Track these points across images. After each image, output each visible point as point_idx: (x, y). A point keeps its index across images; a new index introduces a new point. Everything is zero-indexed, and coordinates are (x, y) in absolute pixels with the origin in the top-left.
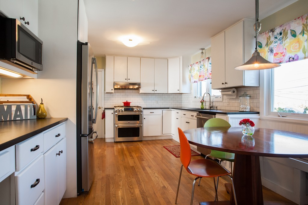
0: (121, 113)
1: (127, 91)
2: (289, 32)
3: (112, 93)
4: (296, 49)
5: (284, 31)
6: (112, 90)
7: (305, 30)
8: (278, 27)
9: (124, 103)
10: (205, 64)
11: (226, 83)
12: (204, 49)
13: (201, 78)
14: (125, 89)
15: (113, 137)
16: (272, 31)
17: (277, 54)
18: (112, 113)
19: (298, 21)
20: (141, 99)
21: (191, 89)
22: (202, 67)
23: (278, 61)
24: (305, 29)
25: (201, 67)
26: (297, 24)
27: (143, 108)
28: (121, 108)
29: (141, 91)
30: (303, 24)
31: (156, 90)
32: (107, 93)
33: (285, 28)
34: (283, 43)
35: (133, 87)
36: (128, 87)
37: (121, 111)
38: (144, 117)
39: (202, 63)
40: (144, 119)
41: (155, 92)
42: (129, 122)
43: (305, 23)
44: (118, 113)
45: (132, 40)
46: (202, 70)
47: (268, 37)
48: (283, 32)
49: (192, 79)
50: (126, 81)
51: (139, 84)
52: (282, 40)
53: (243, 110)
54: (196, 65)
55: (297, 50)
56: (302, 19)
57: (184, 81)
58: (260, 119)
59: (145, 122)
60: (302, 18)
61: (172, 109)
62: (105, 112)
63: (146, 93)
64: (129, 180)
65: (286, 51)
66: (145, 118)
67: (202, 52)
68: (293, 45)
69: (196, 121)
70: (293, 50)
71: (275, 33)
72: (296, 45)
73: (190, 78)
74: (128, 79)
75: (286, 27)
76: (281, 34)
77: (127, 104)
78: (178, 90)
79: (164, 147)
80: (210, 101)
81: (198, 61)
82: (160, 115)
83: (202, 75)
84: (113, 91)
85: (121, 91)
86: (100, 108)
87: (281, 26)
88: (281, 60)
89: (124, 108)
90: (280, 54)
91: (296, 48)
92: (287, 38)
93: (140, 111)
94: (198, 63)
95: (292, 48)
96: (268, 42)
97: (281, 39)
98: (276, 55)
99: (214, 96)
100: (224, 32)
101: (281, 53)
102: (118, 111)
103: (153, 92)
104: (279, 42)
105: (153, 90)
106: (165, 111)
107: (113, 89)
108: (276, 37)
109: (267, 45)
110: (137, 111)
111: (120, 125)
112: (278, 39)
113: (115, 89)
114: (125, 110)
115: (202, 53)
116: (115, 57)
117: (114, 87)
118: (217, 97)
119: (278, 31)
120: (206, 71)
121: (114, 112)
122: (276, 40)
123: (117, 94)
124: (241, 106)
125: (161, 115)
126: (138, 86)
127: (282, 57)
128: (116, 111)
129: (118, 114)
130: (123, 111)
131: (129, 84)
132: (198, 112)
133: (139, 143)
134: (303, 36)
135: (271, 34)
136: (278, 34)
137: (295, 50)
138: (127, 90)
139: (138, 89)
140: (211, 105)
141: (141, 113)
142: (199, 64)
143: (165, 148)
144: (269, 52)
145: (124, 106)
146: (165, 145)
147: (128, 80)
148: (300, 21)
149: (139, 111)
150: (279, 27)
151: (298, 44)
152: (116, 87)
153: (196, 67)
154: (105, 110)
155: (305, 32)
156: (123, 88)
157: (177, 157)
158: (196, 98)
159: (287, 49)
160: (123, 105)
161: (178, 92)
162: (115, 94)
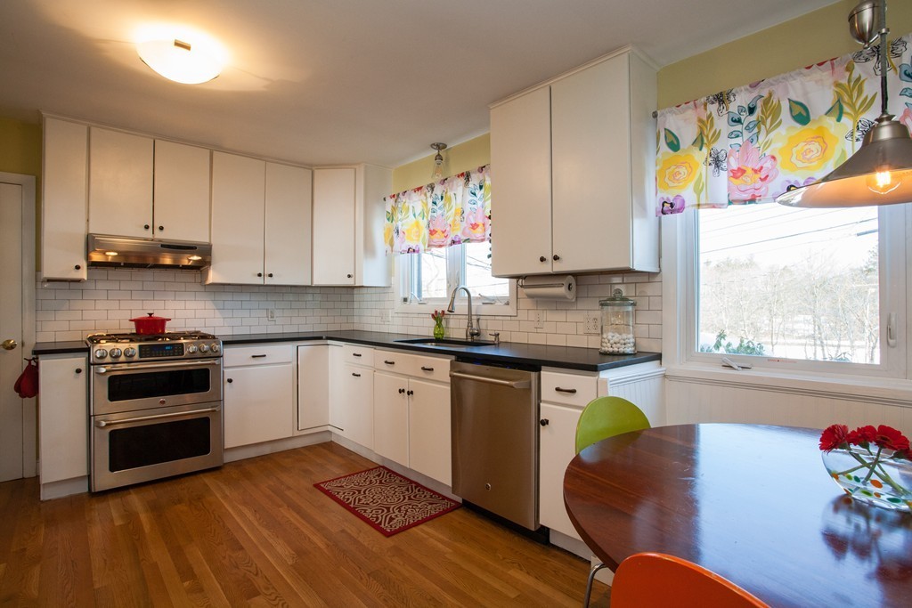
0: (125, 366)
1: (148, 275)
2: (785, 106)
3: (78, 281)
4: (808, 159)
5: (766, 102)
6: (78, 268)
7: (845, 102)
8: (743, 88)
9: (139, 323)
10: (451, 194)
11: (556, 258)
12: (445, 146)
13: (437, 238)
14: (143, 266)
15: (85, 474)
16: (721, 99)
17: (742, 171)
18: (78, 371)
19: (818, 74)
20: (210, 304)
21: (389, 272)
22: (440, 203)
23: (747, 196)
24: (846, 98)
25: (435, 203)
26: (816, 82)
27: (226, 343)
28: (123, 346)
29: (213, 276)
30: (838, 85)
31: (271, 275)
32: (49, 280)
33: (770, 95)
34: (760, 140)
35: (175, 260)
36: (156, 259)
37: (123, 358)
38: (228, 374)
39: (438, 190)
40: (227, 385)
41: (269, 281)
42: (163, 402)
43: (844, 82)
44: (109, 367)
45: (188, 48)
46: (439, 212)
47: (705, 119)
48: (759, 104)
49: (397, 241)
50: (148, 234)
51: (205, 251)
52: (756, 130)
53: (616, 349)
54: (416, 197)
55: (813, 164)
56: (833, 68)
57: (369, 249)
58: (665, 376)
59: (229, 393)
60: (833, 65)
61: (329, 342)
62: (37, 367)
63: (229, 284)
65: (773, 167)
66: (230, 381)
67: (439, 155)
68: (799, 147)
69: (449, 388)
70: (799, 164)
71: (733, 107)
72: (808, 147)
73: (392, 238)
74: (157, 225)
75: (773, 88)
76: (752, 110)
77: (149, 329)
78: (349, 276)
79: (317, 486)
80: (470, 314)
81: (425, 182)
82: (290, 362)
83: (439, 229)
84: (83, 274)
85: (126, 272)
86: (12, 347)
87: (754, 86)
88: (757, 193)
89: (140, 346)
90: (749, 172)
91: (808, 157)
92: (780, 122)
93: (213, 355)
94: (425, 190)
95: (795, 155)
96: (701, 134)
97: (751, 126)
98: (739, 174)
99: (482, 297)
100: (548, 88)
101: (756, 171)
102: (108, 359)
103: (259, 281)
104: (746, 135)
105: (260, 275)
106: (305, 348)
107: (84, 265)
108: (736, 118)
109: (699, 142)
110: (199, 354)
111: (115, 418)
112: (745, 126)
113: (93, 265)
114: (143, 351)
115: (439, 157)
116: (93, 129)
117: (88, 257)
118: (489, 302)
119: (741, 99)
120: (458, 218)
121: (89, 364)
122: (738, 127)
123: (100, 285)
124: (610, 335)
125: (291, 365)
126: (200, 258)
127: (759, 184)
128: (100, 361)
129: (107, 371)
130: (136, 357)
131: (162, 246)
132: (453, 358)
133: (207, 480)
134: (839, 120)
135: (713, 108)
136: (741, 109)
137: (804, 165)
138: (152, 270)
139: (200, 268)
140: (474, 326)
141: (217, 362)
142: (429, 194)
143: (322, 490)
144: (710, 164)
145: (138, 333)
146: (319, 479)
147: (157, 230)
148: (824, 75)
149: (207, 355)
150: (746, 90)
151: (815, 147)
152: (96, 257)
153: (416, 204)
154: (40, 357)
155: (846, 109)
156: (133, 261)
157: (388, 535)
158: (408, 303)
159: (779, 158)
160: (132, 328)
161: (350, 282)
162: (92, 286)
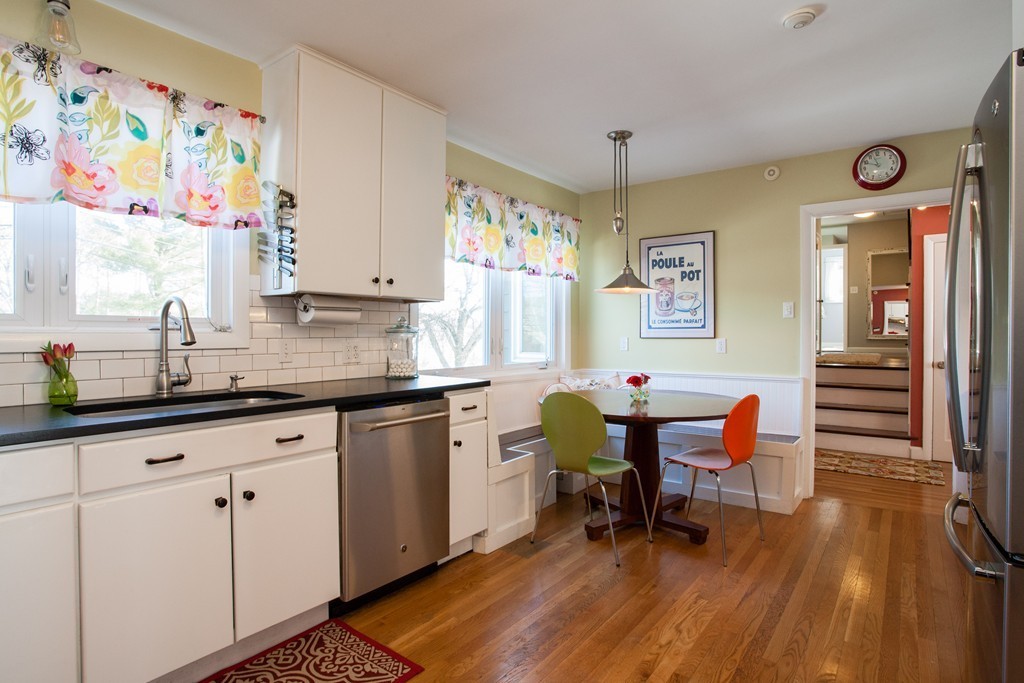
64: (788, 664)
